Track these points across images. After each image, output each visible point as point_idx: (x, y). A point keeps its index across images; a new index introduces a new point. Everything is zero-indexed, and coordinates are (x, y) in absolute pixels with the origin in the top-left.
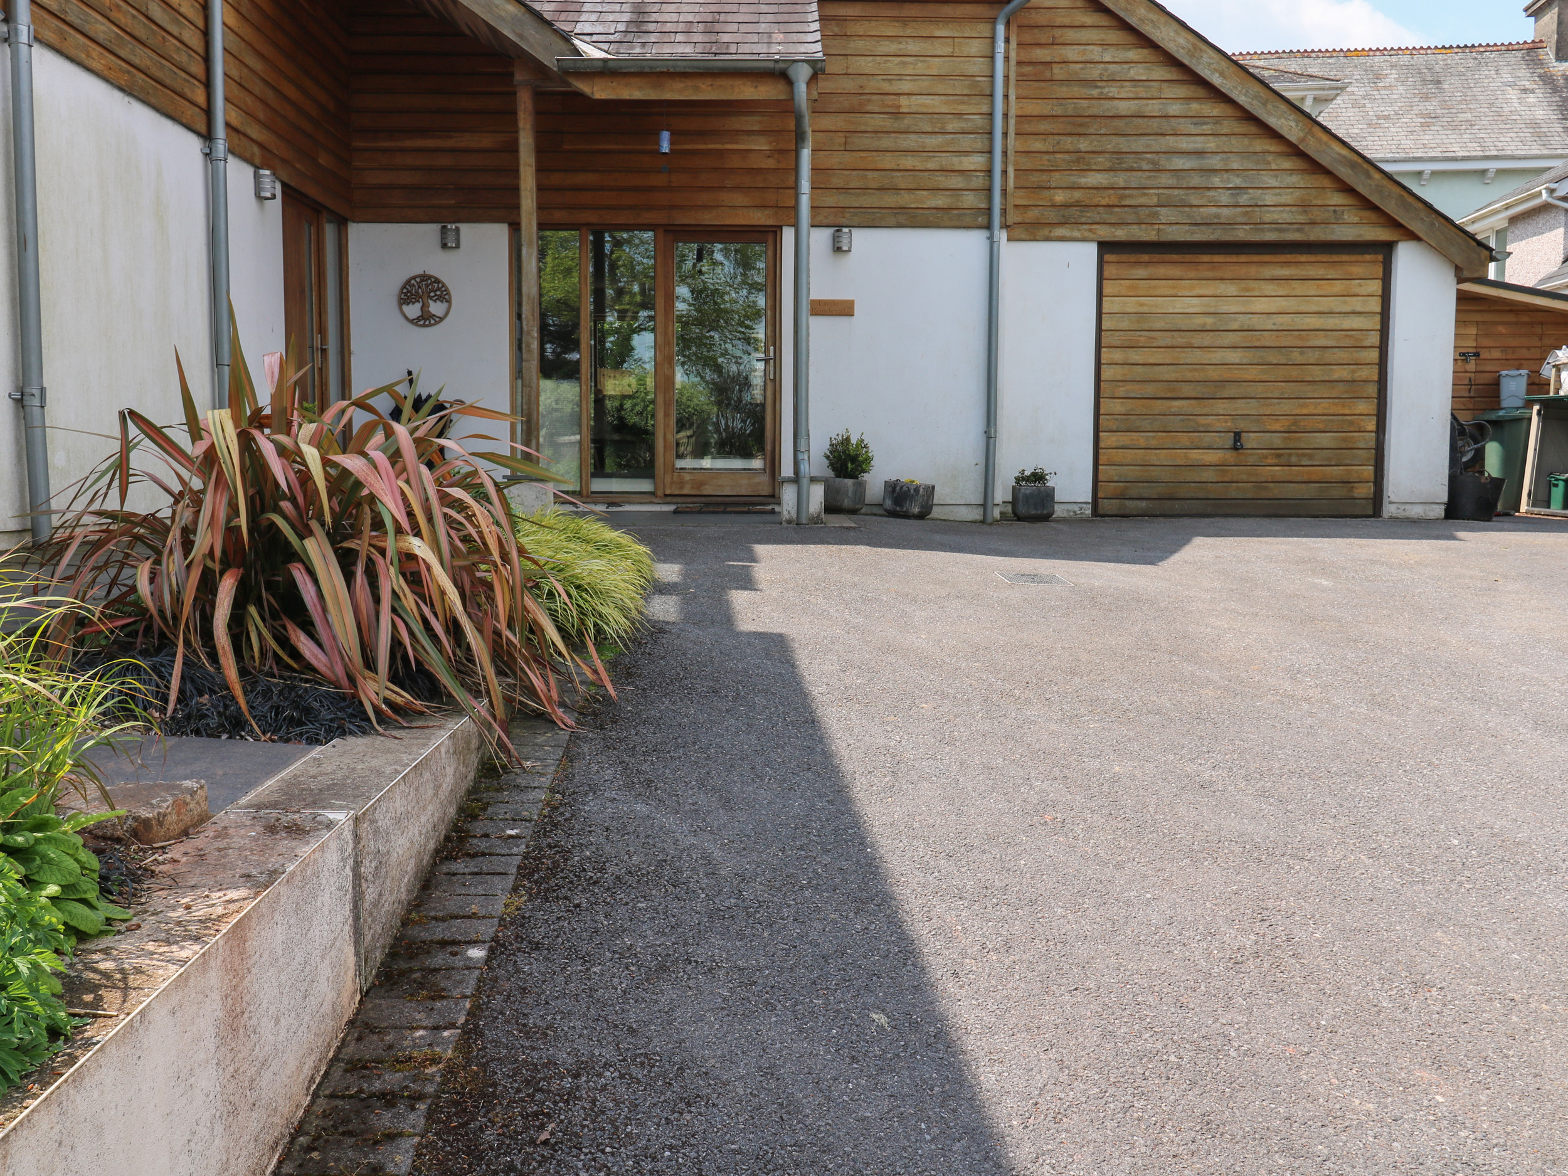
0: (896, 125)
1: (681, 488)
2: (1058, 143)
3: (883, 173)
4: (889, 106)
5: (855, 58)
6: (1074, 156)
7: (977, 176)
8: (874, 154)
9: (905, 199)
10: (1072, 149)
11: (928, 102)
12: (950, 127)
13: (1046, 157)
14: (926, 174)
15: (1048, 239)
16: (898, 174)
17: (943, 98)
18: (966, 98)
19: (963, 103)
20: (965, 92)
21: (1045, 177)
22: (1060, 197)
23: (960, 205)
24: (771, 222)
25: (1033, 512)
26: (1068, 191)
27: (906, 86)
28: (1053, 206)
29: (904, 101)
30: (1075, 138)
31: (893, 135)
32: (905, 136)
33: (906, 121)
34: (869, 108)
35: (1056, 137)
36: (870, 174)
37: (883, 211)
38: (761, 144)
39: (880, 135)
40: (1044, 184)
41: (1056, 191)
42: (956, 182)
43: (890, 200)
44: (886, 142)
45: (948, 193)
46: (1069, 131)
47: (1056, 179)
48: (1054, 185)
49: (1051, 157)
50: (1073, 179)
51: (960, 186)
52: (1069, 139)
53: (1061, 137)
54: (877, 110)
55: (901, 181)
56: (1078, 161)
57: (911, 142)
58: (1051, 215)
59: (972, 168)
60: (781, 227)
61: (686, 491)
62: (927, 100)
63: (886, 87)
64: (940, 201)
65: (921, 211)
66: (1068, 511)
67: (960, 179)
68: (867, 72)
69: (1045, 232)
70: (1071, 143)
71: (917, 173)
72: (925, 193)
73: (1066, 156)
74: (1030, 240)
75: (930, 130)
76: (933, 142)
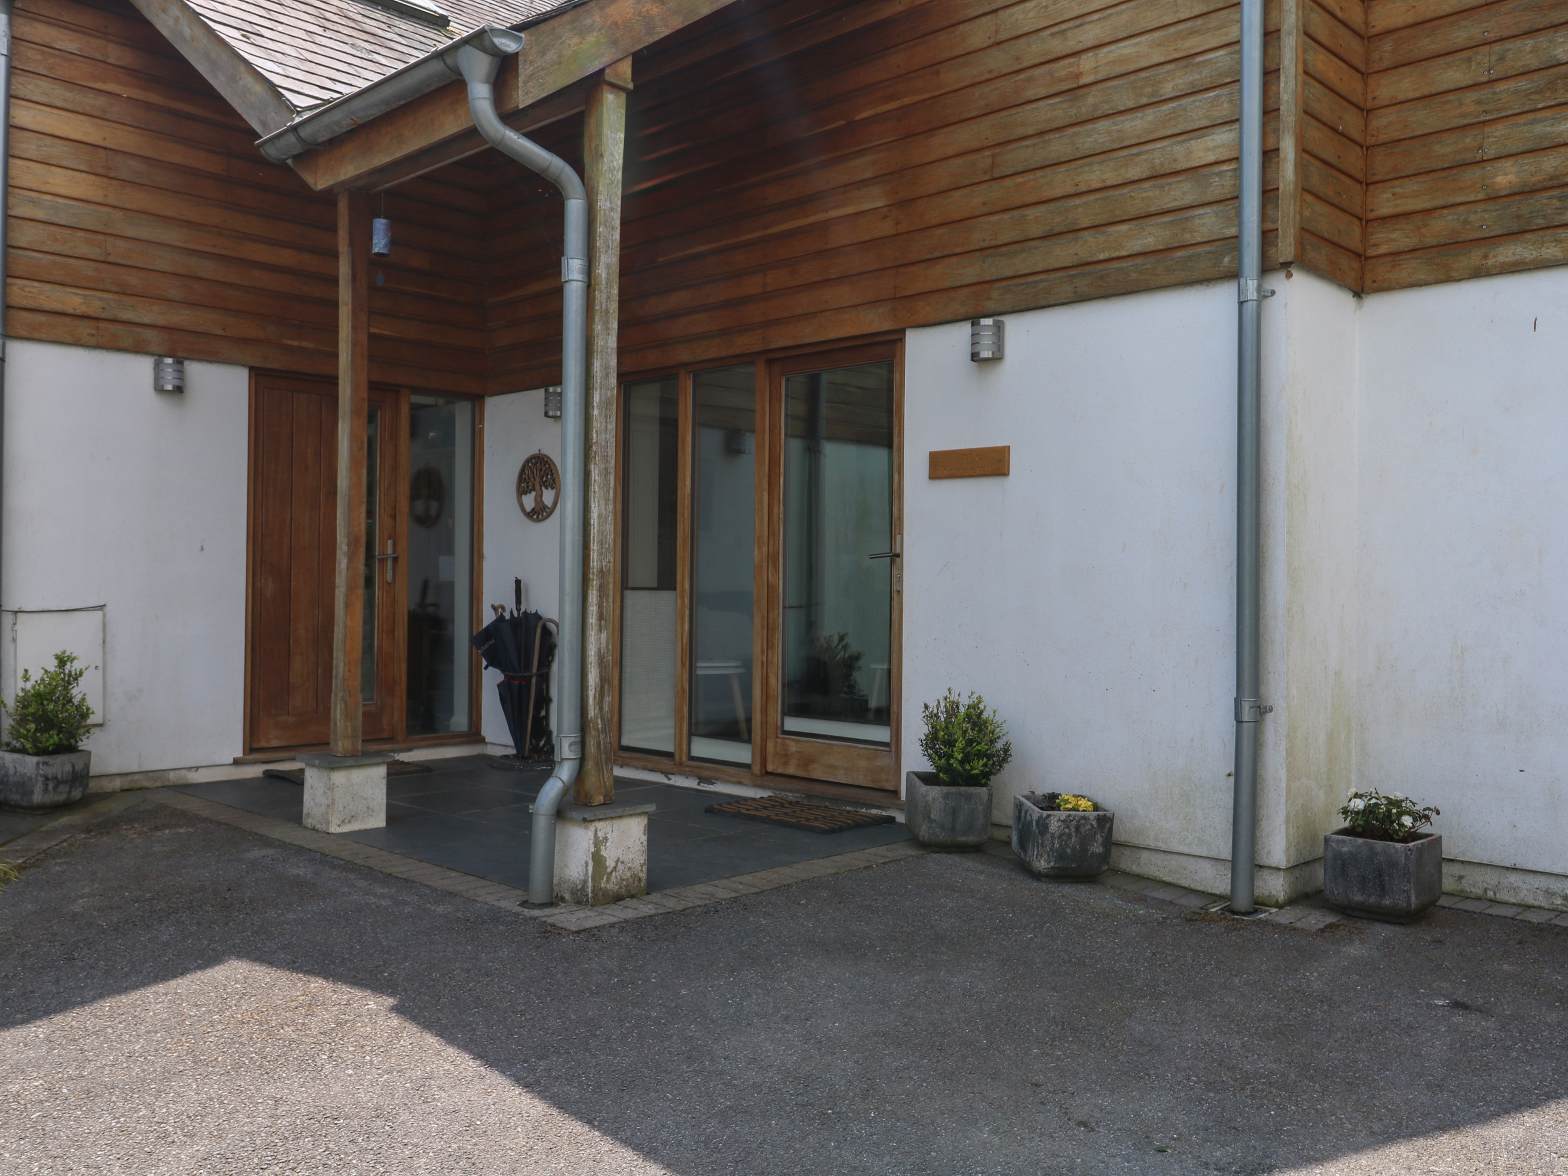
0: (1073, 112)
1: (786, 764)
2: (1502, 58)
3: (1052, 206)
4: (1061, 80)
5: (1009, 11)
6: (1540, 79)
7: (1220, 174)
8: (1039, 173)
9: (1090, 246)
10: (1535, 63)
11: (1126, 51)
12: (1168, 90)
13: (1473, 95)
14: (1125, 190)
15: (1479, 273)
16: (1077, 201)
17: (1156, 35)
18: (1199, 22)
19: (1192, 33)
20: (1196, 12)
21: (1469, 140)
22: (1506, 177)
23: (1188, 238)
24: (886, 326)
25: (1358, 898)
26: (1528, 160)
27: (1089, 34)
28: (1492, 199)
29: (1086, 63)
30: (1542, 39)
31: (1071, 131)
32: (1089, 126)
33: (1091, 100)
34: (1030, 94)
35: (1497, 48)
36: (1031, 213)
37: (1052, 276)
38: (875, 199)
39: (1047, 137)
40: (1468, 156)
41: (1500, 164)
42: (1181, 193)
43: (1063, 253)
44: (1058, 147)
45: (1166, 219)
46: (1526, 26)
47: (1498, 137)
48: (1491, 152)
49: (1485, 93)
50: (1539, 129)
51: (1188, 200)
52: (1529, 43)
53: (1509, 45)
54: (1042, 92)
55: (1083, 212)
56: (1552, 86)
57: (1099, 135)
58: (1486, 220)
59: (1211, 158)
60: (902, 331)
61: (791, 770)
62: (1126, 49)
63: (1058, 46)
64: (1150, 237)
65: (1116, 265)
66: (1548, 893)
67: (1187, 186)
68: (1026, 29)
69: (1475, 257)
70: (1534, 50)
71: (1111, 193)
72: (1124, 227)
73: (1523, 84)
74: (1438, 282)
75: (1131, 104)
76: (1135, 125)
